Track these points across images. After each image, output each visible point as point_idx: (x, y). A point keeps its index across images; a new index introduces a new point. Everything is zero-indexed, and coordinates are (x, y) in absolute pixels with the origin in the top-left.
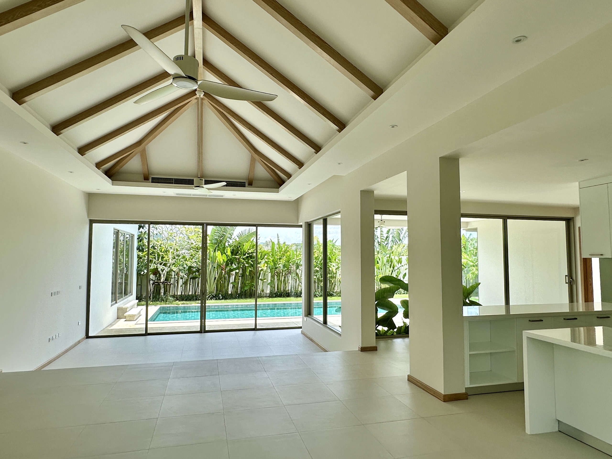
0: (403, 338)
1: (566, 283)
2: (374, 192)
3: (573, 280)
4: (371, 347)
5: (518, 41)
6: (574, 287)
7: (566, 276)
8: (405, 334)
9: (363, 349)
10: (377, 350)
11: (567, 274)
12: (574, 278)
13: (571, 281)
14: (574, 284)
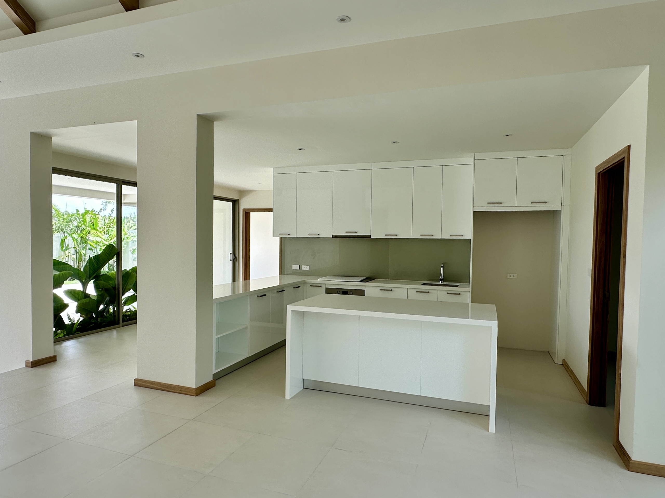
0: (77, 339)
1: (230, 260)
2: (51, 138)
3: (236, 257)
4: (46, 359)
5: (342, 20)
6: (237, 263)
7: (230, 254)
8: (80, 332)
9: (35, 363)
10: (56, 361)
11: (231, 252)
12: (237, 256)
13: (234, 258)
14: (237, 260)
